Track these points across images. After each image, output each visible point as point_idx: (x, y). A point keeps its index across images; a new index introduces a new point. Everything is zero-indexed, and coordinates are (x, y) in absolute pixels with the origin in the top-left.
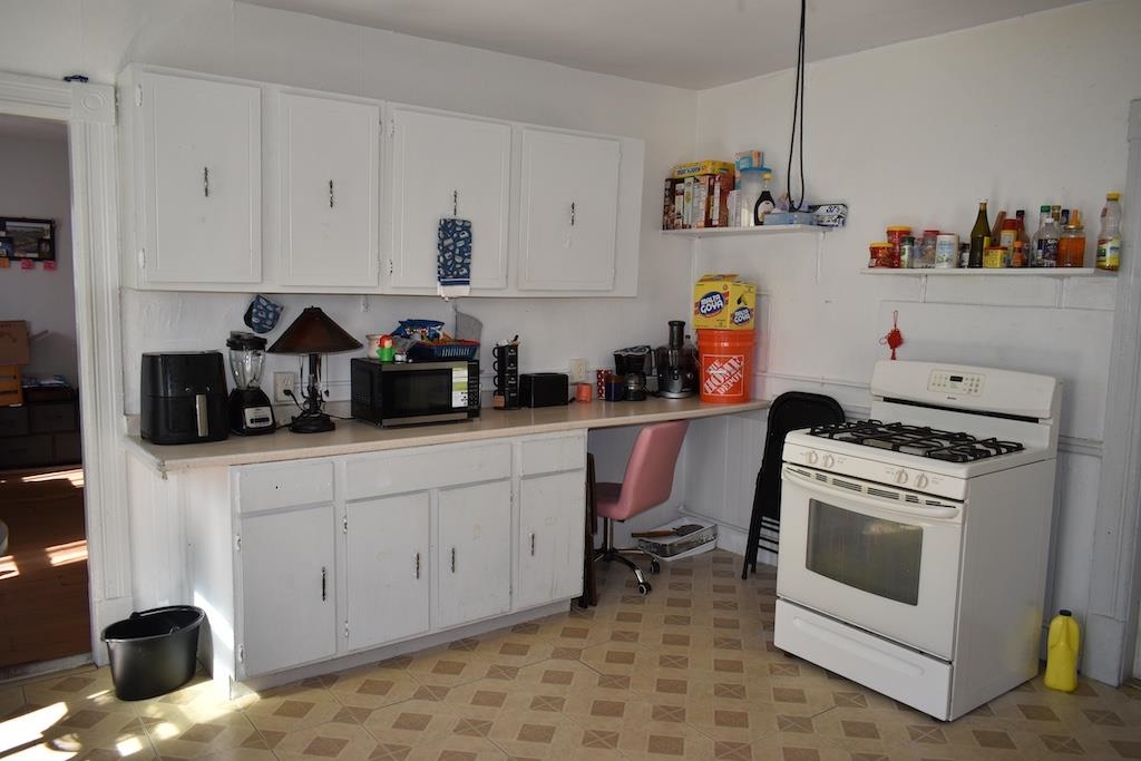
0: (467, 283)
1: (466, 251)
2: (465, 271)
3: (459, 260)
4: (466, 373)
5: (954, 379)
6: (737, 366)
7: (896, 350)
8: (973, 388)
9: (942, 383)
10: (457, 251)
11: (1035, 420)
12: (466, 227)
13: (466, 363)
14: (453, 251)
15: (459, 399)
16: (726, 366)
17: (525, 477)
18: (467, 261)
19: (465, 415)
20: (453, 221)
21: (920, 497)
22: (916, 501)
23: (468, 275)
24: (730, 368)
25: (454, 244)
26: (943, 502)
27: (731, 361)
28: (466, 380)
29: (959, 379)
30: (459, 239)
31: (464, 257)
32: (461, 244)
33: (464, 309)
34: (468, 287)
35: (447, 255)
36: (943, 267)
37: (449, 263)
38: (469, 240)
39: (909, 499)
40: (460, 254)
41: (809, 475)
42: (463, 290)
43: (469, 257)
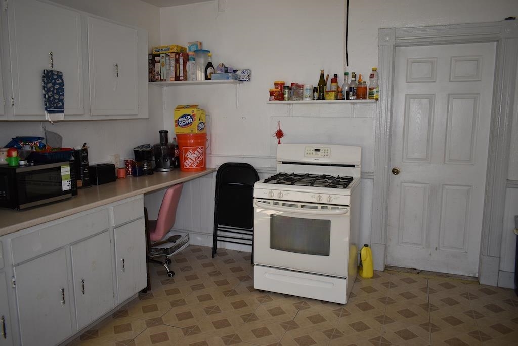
0: (62, 112)
1: (61, 91)
2: (61, 104)
3: (56, 97)
4: (69, 168)
5: (316, 150)
6: (201, 152)
7: (281, 139)
8: (326, 154)
9: (311, 153)
10: (55, 91)
11: (353, 166)
12: (60, 76)
13: (69, 162)
14: (53, 91)
15: (66, 186)
16: (196, 152)
17: (116, 228)
18: (61, 98)
19: (70, 195)
20: (52, 71)
21: (328, 206)
22: (326, 208)
23: (62, 107)
24: (198, 153)
25: (53, 86)
26: (340, 207)
27: (198, 150)
28: (69, 173)
29: (319, 151)
30: (55, 84)
31: (60, 95)
32: (57, 87)
33: (50, 128)
34: (63, 114)
35: (49, 94)
36: (308, 100)
37: (51, 99)
38: (62, 84)
39: (322, 208)
40: (58, 93)
41: (269, 203)
42: (60, 116)
43: (63, 95)
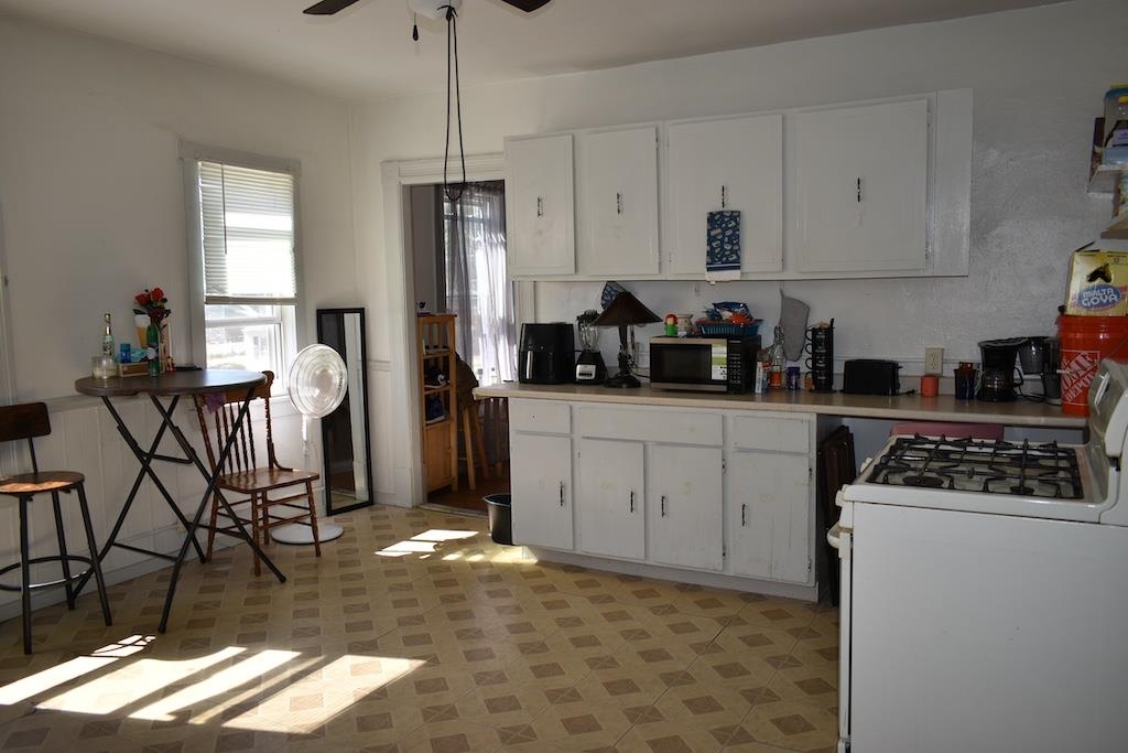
0: (738, 268)
1: (735, 239)
2: (735, 257)
3: (728, 247)
4: (725, 349)
6: (1086, 364)
10: (726, 240)
12: (735, 216)
13: (725, 341)
14: (722, 241)
15: (718, 373)
16: (1073, 364)
18: (736, 248)
19: (724, 388)
20: (721, 213)
23: (738, 260)
24: (1077, 368)
25: (723, 233)
27: (1079, 358)
28: (725, 356)
30: (724, 230)
31: (733, 245)
32: (729, 233)
34: (739, 271)
35: (714, 244)
37: (717, 251)
38: (736, 228)
40: (730, 242)
42: (734, 275)
43: (737, 244)
